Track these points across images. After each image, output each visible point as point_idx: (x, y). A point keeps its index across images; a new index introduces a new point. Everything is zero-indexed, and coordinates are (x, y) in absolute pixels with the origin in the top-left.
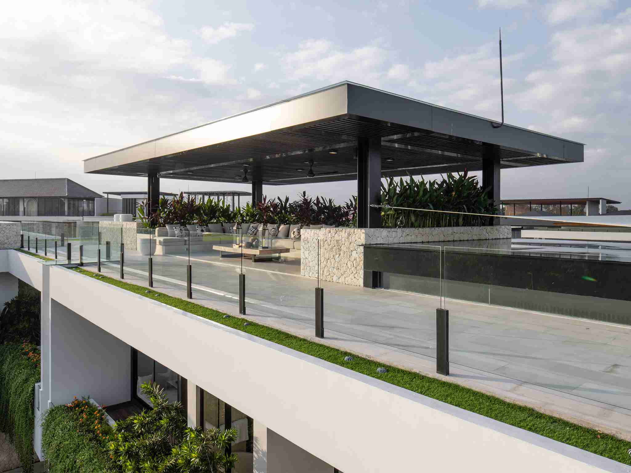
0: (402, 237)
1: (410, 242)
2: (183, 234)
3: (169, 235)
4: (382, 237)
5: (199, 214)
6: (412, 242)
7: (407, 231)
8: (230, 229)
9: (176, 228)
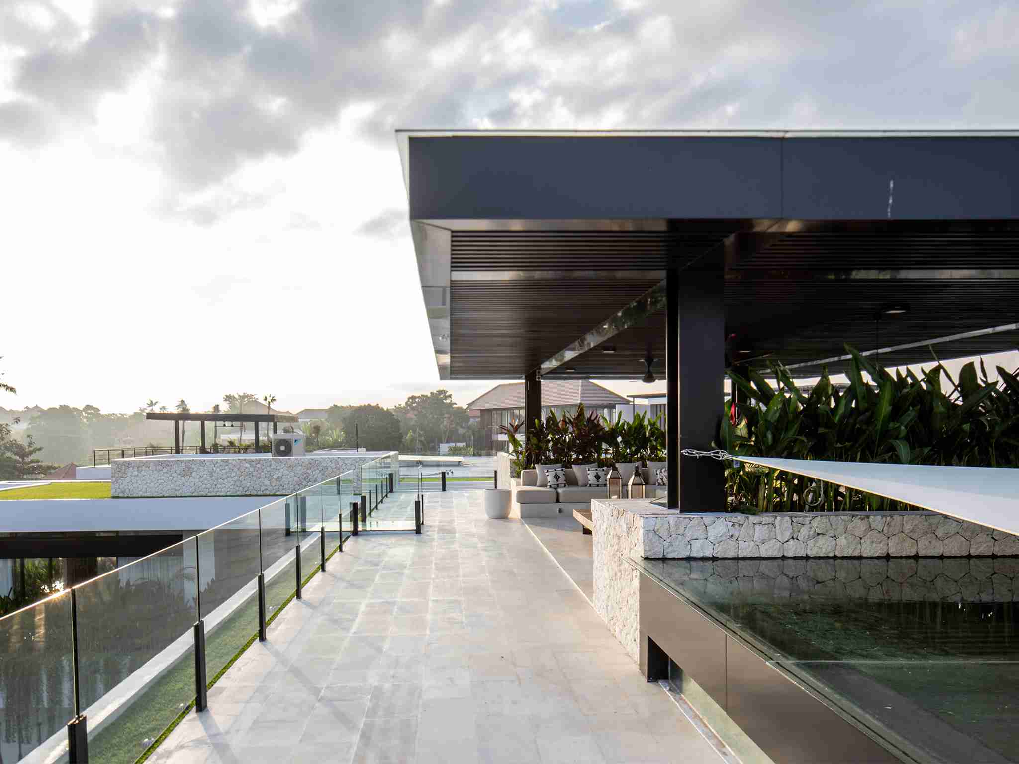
0: (791, 541)
1: (831, 555)
2: (559, 483)
3: (538, 484)
4: (711, 539)
5: (613, 443)
6: (839, 555)
7: (815, 523)
8: (657, 474)
9: (547, 471)
